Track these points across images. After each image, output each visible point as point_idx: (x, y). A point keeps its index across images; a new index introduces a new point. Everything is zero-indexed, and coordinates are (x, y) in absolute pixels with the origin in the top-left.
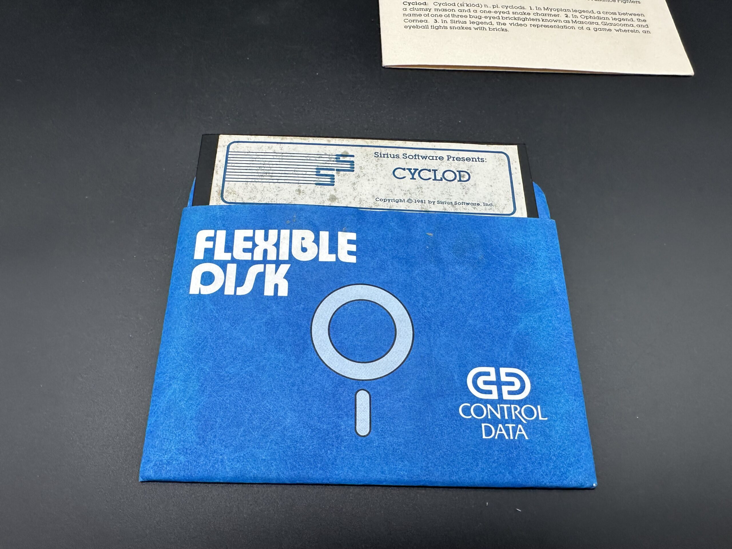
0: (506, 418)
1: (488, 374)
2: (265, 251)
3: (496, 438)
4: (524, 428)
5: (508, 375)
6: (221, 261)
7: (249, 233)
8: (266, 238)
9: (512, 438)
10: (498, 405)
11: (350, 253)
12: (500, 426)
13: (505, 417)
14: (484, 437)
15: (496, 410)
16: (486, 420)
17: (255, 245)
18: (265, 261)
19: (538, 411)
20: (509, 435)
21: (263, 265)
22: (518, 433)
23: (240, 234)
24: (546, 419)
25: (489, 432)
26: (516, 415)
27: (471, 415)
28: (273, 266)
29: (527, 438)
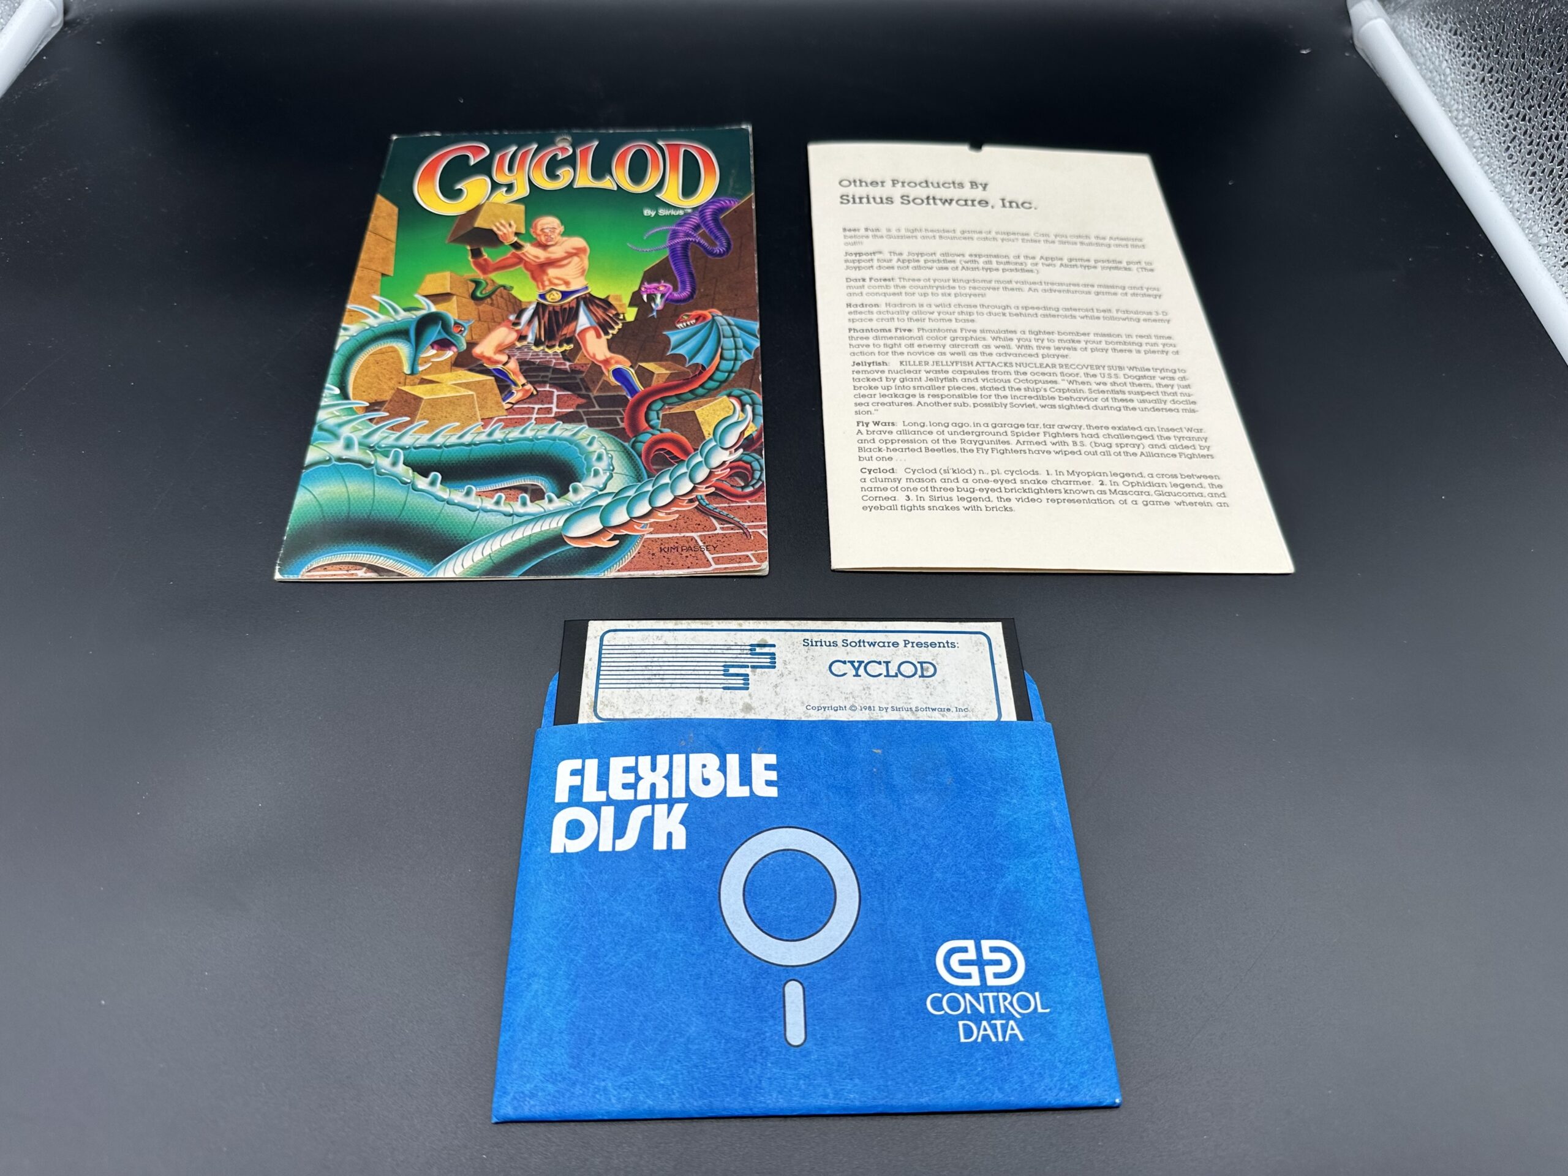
0: (993, 1011)
1: (965, 950)
2: (653, 787)
3: (979, 1040)
4: (1018, 1025)
5: (993, 950)
6: (593, 803)
7: (630, 761)
8: (654, 768)
9: (1001, 1039)
10: (981, 995)
11: (769, 783)
12: (984, 1023)
13: (990, 1010)
14: (963, 1040)
15: (978, 1000)
16: (964, 1016)
17: (638, 778)
18: (653, 801)
19: (1036, 1001)
20: (996, 1036)
21: (650, 807)
22: (1009, 1032)
23: (617, 763)
24: (1048, 1011)
25: (969, 1032)
26: (1006, 1008)
27: (943, 1009)
28: (665, 807)
29: (1021, 1039)
